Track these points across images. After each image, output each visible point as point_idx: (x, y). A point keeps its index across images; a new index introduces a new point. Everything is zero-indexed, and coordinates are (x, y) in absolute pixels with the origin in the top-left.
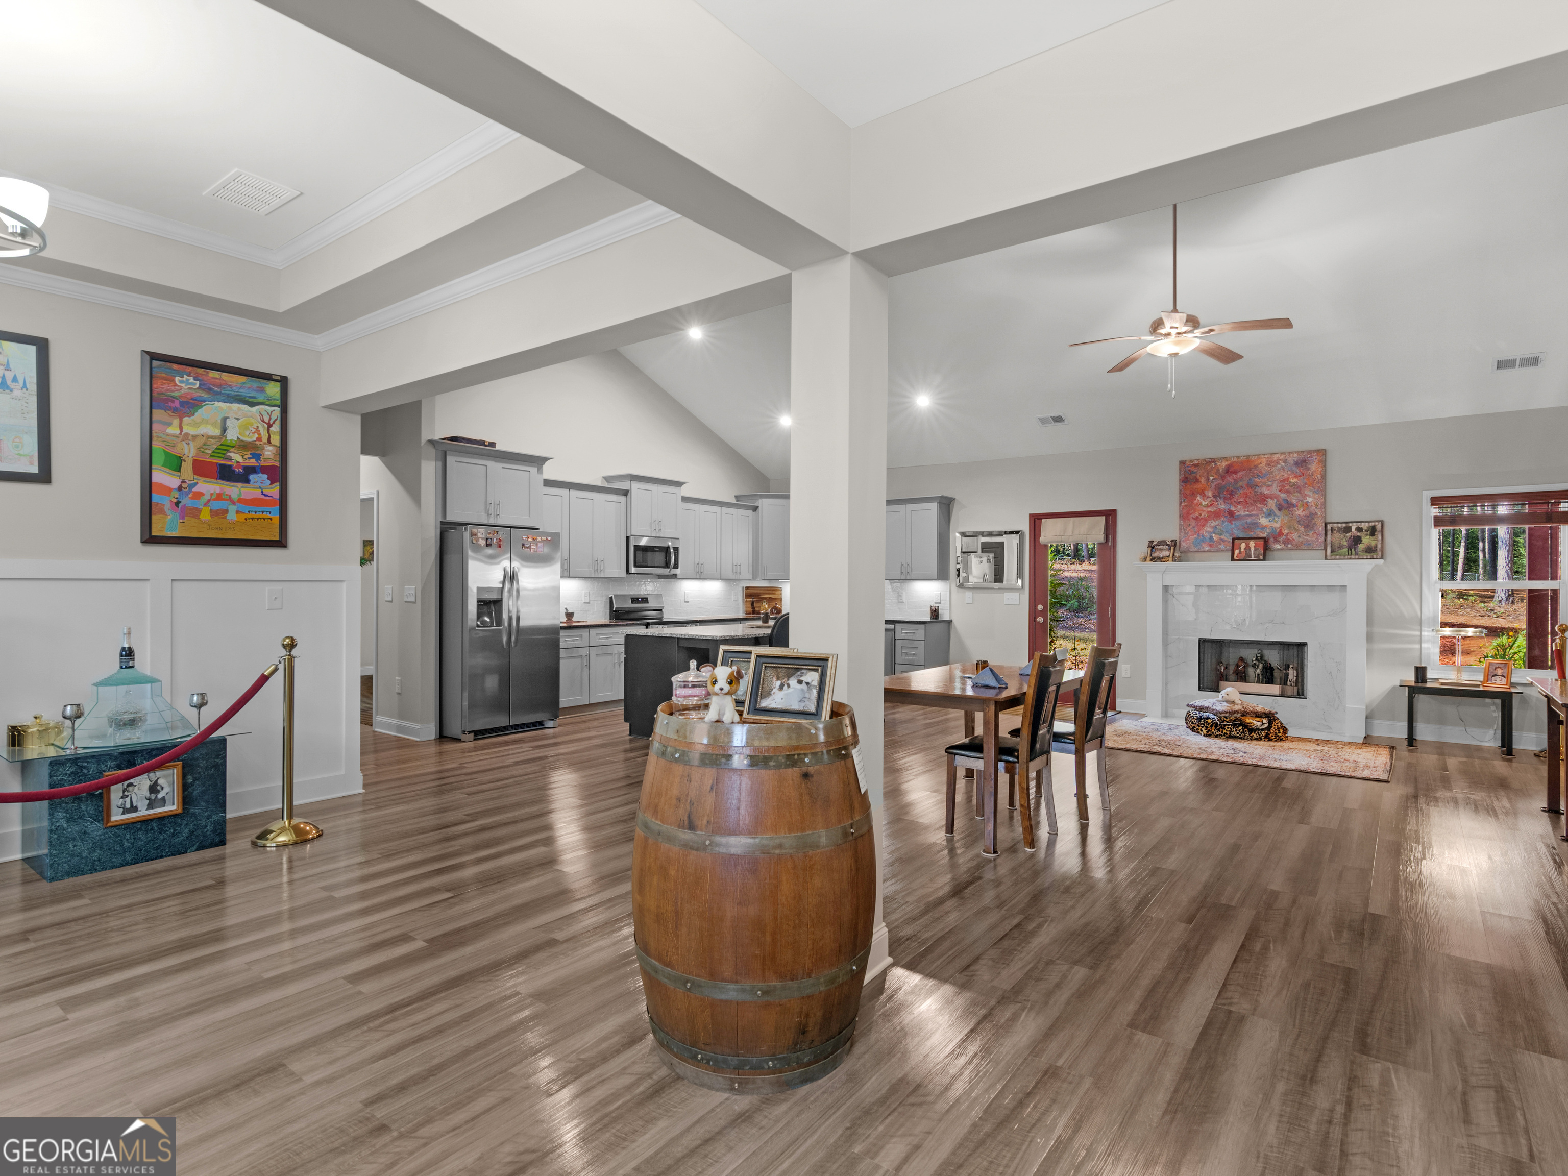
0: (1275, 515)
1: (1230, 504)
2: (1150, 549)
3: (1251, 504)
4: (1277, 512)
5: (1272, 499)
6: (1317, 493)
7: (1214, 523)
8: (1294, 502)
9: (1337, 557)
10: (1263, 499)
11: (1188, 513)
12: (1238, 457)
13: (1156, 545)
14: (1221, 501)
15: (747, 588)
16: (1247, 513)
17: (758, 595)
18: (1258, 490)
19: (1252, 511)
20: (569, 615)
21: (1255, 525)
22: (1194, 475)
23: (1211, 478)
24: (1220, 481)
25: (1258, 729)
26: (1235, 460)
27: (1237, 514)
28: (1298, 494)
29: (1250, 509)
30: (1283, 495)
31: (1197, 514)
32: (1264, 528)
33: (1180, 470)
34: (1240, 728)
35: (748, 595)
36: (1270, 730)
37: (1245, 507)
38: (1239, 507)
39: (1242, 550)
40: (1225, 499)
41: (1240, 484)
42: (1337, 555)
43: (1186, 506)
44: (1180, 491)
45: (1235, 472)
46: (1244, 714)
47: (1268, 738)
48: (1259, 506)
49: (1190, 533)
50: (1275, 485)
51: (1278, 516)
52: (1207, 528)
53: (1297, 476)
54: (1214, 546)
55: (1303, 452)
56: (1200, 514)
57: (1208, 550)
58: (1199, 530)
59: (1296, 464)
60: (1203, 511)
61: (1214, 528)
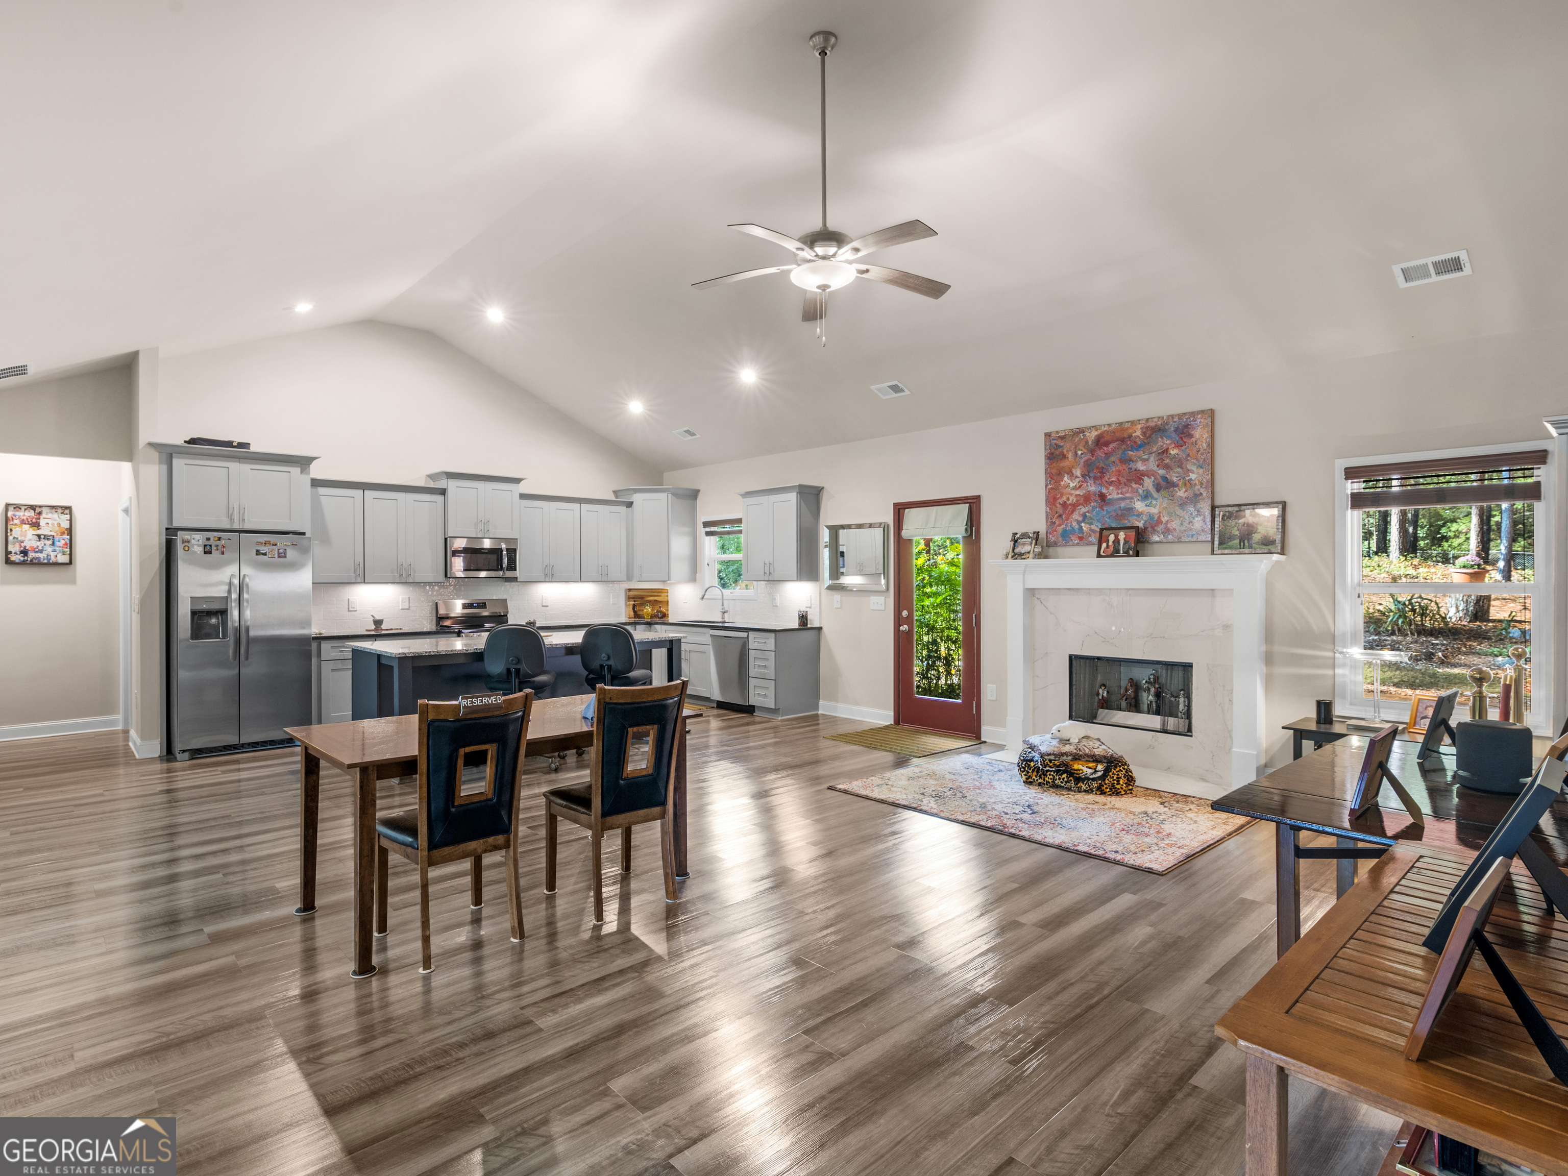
0: (1153, 498)
1: (1101, 485)
2: (1013, 543)
3: (1125, 484)
4: (1155, 494)
5: (1149, 477)
6: (1201, 467)
7: (1084, 510)
8: (1175, 479)
9: (1226, 551)
10: (1139, 477)
11: (1055, 499)
12: (1109, 425)
13: (1019, 538)
14: (1091, 482)
15: (630, 590)
16: (1120, 496)
17: (642, 598)
18: (1132, 465)
19: (1127, 493)
20: (378, 623)
21: (1130, 510)
22: (1060, 450)
23: (1080, 453)
24: (1089, 456)
25: (1088, 779)
26: (1106, 428)
27: (1109, 497)
28: (1179, 470)
29: (1124, 490)
30: (1161, 472)
31: (1064, 499)
32: (1139, 514)
33: (1045, 445)
34: (1065, 776)
35: (629, 598)
36: (1104, 780)
37: (1118, 488)
38: (1111, 488)
39: (1110, 543)
40: (1095, 478)
41: (1112, 459)
42: (1226, 548)
43: (1052, 489)
44: (1046, 470)
45: (1107, 444)
46: (1077, 758)
47: (1101, 791)
48: (1134, 486)
49: (1057, 523)
50: (1152, 459)
51: (1156, 499)
52: (1076, 516)
53: (1178, 446)
54: (1081, 539)
55: (1185, 414)
56: (1068, 499)
57: (1078, 544)
58: (1067, 519)
59: (1176, 430)
60: (1071, 494)
61: (1084, 516)
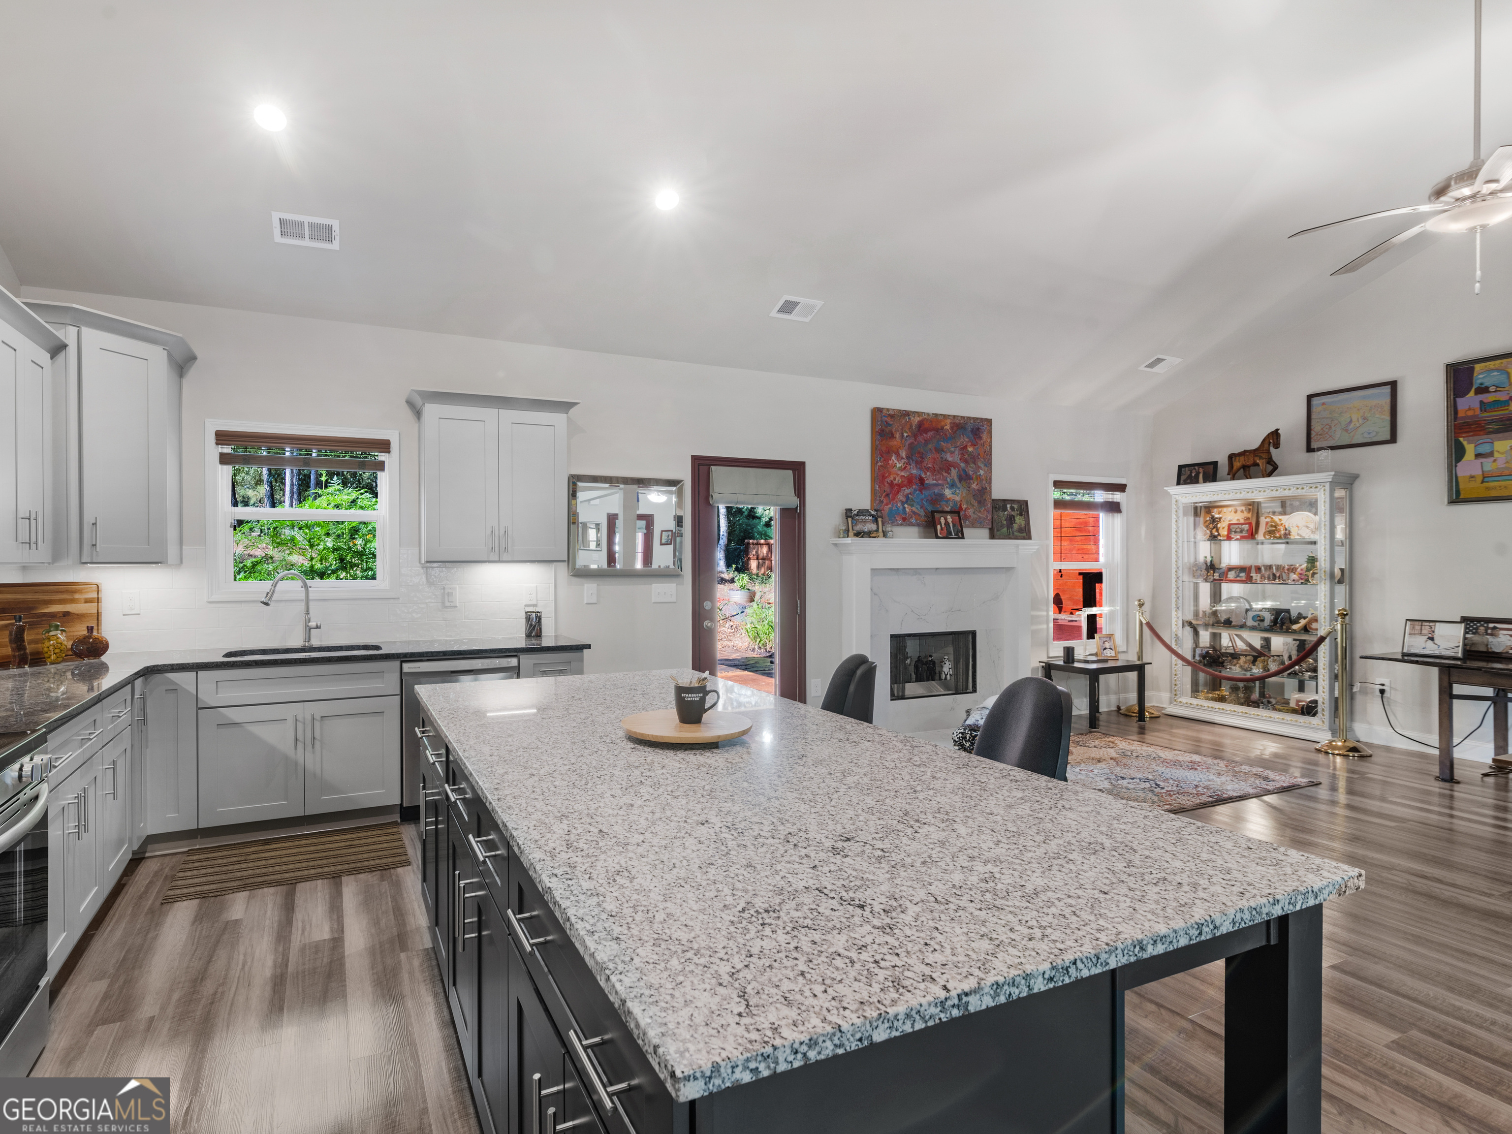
0: (957, 487)
1: (921, 469)
2: (849, 520)
3: (938, 471)
4: (958, 484)
5: (954, 468)
6: (984, 466)
7: (907, 491)
8: (971, 473)
9: (1002, 537)
10: (947, 467)
11: (884, 477)
12: (927, 414)
13: (857, 515)
14: (913, 465)
16: (935, 482)
18: (943, 455)
19: (939, 480)
21: (941, 496)
22: (889, 428)
23: (905, 435)
24: (912, 440)
27: (926, 482)
28: (973, 465)
29: (937, 477)
30: (962, 465)
31: (892, 478)
32: (948, 501)
33: (872, 420)
37: (933, 475)
38: (928, 473)
39: (943, 525)
40: (917, 463)
41: (930, 446)
43: (882, 466)
45: (926, 431)
48: (945, 474)
49: (885, 501)
50: (957, 452)
51: (959, 488)
52: (900, 497)
53: (973, 445)
54: (904, 519)
55: (977, 419)
56: (895, 479)
57: (901, 525)
58: (893, 499)
59: (972, 431)
60: (898, 475)
61: (907, 497)
